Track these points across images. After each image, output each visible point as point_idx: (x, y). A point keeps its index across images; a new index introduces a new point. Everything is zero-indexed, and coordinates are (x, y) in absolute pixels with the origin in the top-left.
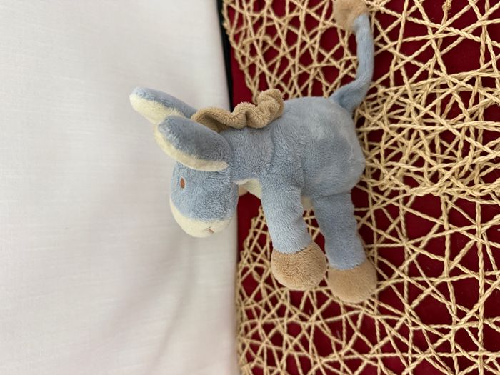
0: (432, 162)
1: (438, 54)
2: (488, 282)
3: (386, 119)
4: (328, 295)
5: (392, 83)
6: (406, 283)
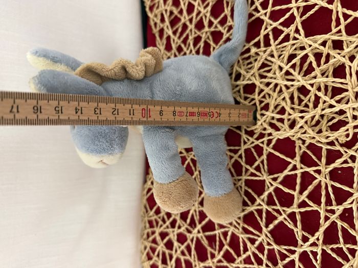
0: (291, 112)
1: (298, 20)
2: (328, 215)
3: (257, 75)
5: (262, 44)
6: (264, 211)
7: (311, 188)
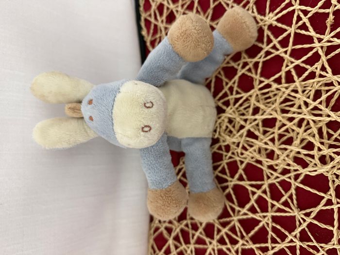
0: (322, 147)
1: (324, 59)
3: (279, 110)
5: (283, 80)
6: (298, 247)
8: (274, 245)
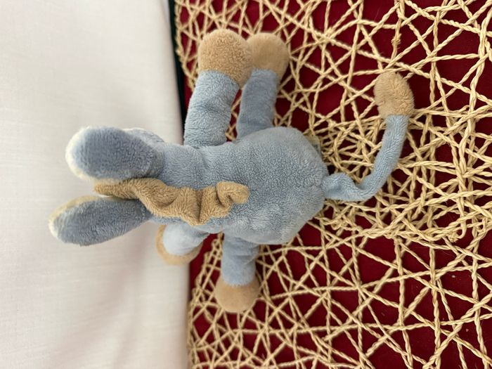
0: (385, 203)
2: (445, 332)
3: (337, 154)
4: (281, 338)
5: (343, 117)
6: (360, 330)
7: (418, 299)
8: (333, 328)
